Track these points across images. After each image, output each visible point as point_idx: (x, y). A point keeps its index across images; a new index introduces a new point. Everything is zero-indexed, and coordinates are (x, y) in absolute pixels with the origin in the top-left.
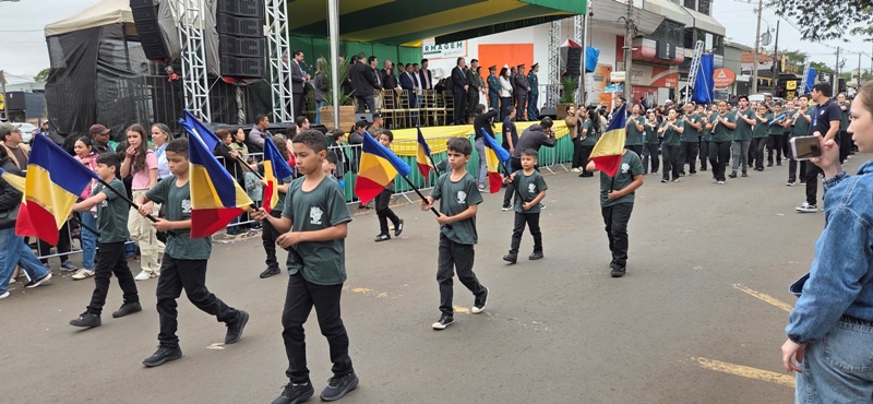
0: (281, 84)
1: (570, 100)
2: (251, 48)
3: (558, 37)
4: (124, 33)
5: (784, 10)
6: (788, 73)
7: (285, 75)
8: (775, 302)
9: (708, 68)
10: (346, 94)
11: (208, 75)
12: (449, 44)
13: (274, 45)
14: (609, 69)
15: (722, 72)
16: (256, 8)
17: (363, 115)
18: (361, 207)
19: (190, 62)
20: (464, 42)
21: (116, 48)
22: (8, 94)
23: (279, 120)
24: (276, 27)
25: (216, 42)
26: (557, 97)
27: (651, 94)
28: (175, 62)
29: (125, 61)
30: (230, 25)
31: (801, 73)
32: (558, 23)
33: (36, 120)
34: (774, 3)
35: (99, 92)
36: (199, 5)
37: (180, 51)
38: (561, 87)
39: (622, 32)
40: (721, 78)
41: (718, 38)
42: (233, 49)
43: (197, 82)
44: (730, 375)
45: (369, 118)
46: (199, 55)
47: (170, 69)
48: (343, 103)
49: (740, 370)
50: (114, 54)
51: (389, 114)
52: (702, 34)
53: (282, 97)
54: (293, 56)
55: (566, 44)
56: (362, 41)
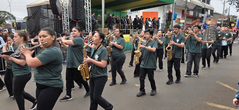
0: (88, 22)
1: (168, 28)
2: (81, 12)
3: (166, 10)
4: (47, 7)
5: (231, 3)
6: (232, 21)
7: (90, 19)
8: (229, 87)
10: (106, 25)
11: (69, 19)
12: (134, 12)
13: (87, 11)
14: (180, 19)
19: (64, 15)
20: (138, 11)
21: (45, 11)
22: (16, 23)
23: (87, 32)
24: (87, 6)
25: (71, 10)
26: (165, 27)
28: (60, 15)
29: (47, 15)
30: (75, 5)
31: (236, 21)
32: (166, 6)
34: (229, 1)
35: (40, 23)
37: (62, 12)
38: (166, 24)
39: (184, 9)
41: (212, 11)
42: (76, 12)
43: (66, 21)
44: (216, 107)
46: (67, 14)
47: (59, 17)
48: (105, 27)
49: (219, 106)
50: (44, 13)
52: (207, 10)
53: (89, 25)
54: (92, 14)
55: (168, 12)
56: (110, 10)
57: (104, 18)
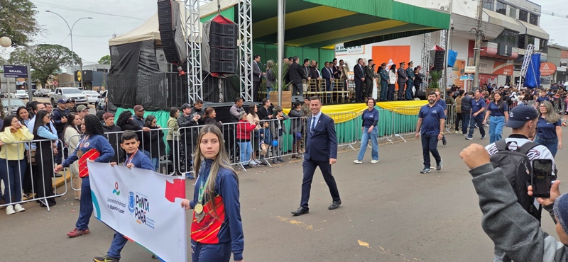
0: (246, 77)
1: (436, 86)
3: (428, 43)
4: (155, 45)
7: (249, 71)
9: (537, 62)
10: (286, 83)
11: (203, 71)
12: (353, 48)
13: (243, 52)
14: (463, 62)
15: (546, 65)
16: (234, 30)
17: (296, 97)
18: (293, 157)
19: (192, 64)
20: (362, 46)
22: (83, 72)
23: (244, 100)
24: (245, 41)
25: (208, 51)
27: (493, 79)
30: (217, 41)
32: (429, 34)
33: (98, 88)
35: (139, 81)
36: (199, 30)
37: (187, 57)
38: (429, 77)
39: (474, 38)
40: (545, 69)
41: (543, 42)
42: (218, 56)
43: (196, 76)
45: (301, 99)
46: (198, 60)
47: (180, 68)
48: (286, 89)
51: (313, 95)
52: (531, 39)
53: (246, 85)
54: (254, 59)
55: (434, 48)
56: (297, 45)
57: (283, 67)
